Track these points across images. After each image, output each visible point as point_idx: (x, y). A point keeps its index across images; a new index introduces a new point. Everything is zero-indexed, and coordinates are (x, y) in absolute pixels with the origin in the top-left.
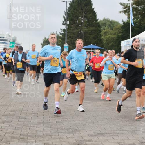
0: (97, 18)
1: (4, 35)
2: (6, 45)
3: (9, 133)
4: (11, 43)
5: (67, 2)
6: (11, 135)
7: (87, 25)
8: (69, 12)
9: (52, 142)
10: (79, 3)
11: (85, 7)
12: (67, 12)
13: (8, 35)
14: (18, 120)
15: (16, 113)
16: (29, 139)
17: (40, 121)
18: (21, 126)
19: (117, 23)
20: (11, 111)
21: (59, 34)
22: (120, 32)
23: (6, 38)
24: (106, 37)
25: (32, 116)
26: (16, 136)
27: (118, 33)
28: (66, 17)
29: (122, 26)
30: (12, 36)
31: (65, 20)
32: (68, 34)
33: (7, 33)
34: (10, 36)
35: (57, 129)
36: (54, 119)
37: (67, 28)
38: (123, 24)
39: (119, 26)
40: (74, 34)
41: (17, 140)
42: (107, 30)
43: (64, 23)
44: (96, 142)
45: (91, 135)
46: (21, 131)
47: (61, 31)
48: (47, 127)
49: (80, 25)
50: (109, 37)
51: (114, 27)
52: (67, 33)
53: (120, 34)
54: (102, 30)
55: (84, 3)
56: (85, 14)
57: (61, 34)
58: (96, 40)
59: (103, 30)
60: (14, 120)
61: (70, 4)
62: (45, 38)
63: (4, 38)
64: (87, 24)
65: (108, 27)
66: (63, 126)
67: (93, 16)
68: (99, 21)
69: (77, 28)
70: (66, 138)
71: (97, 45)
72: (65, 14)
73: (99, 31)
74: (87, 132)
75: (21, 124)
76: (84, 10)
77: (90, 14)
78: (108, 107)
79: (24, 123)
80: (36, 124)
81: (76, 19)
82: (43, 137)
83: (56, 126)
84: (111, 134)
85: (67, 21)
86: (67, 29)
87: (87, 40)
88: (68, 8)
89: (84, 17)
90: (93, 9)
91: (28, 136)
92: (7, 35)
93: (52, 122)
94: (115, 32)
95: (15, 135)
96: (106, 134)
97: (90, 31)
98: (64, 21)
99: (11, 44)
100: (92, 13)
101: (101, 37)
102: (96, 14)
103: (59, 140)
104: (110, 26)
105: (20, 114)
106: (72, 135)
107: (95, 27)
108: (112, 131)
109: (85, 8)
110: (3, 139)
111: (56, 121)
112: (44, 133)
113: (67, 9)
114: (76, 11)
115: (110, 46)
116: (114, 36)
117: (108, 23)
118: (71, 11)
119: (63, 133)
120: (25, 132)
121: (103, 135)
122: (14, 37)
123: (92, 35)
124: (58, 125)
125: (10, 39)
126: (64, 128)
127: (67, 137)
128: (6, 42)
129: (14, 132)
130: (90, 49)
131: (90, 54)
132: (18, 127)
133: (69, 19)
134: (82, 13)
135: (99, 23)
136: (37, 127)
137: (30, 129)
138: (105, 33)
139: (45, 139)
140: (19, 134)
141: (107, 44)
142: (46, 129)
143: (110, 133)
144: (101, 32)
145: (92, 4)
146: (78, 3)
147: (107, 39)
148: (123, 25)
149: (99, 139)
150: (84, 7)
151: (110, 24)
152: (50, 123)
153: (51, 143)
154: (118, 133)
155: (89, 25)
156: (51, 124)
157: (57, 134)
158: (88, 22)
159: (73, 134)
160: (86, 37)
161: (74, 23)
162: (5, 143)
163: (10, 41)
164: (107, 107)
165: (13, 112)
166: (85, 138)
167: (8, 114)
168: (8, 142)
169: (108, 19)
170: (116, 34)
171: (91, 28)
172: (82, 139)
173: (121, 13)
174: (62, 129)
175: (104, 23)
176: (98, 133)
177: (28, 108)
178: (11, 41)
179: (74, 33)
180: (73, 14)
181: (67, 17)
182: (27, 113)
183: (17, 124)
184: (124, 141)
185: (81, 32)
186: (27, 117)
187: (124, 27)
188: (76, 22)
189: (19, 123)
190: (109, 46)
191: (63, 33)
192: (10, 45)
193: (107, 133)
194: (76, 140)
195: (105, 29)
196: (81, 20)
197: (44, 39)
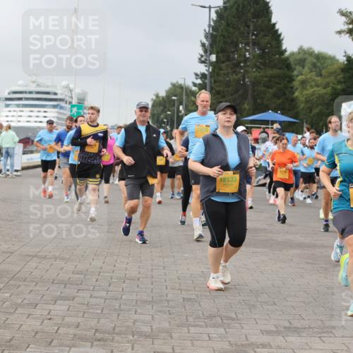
0: (284, 48)
1: (56, 86)
2: (62, 111)
3: (69, 326)
4: (73, 106)
5: (210, 7)
6: (72, 331)
7: (258, 64)
8: (214, 33)
9: (173, 349)
10: (240, 9)
11: (255, 20)
12: (211, 31)
13: (67, 87)
14: (89, 295)
15: (87, 276)
16: (117, 342)
17: (145, 298)
18: (97, 309)
19: (333, 59)
20: (73, 273)
21: (191, 85)
22: (339, 82)
23: (62, 94)
24: (305, 92)
25: (125, 284)
26: (85, 333)
27: (334, 84)
28: (207, 43)
29: (343, 67)
30: (77, 91)
31: (206, 51)
32: (213, 85)
33: (64, 83)
34: (71, 91)
35: (185, 318)
36: (179, 292)
37: (211, 70)
38: (346, 62)
39: (336, 66)
40: (228, 87)
41: (89, 344)
42: (309, 76)
43: (203, 59)
44: (279, 347)
45: (268, 332)
46: (98, 322)
47: (197, 79)
48: (160, 312)
49: (242, 64)
50: (313, 94)
51: (323, 68)
52: (211, 82)
53: (339, 87)
54: (295, 77)
55: (252, 10)
56: (254, 37)
57: (195, 85)
58: (281, 100)
59: (297, 76)
60: (80, 294)
61: (217, 12)
62: (157, 96)
63: (55, 94)
64: (260, 60)
65: (309, 68)
66: (199, 308)
67: (274, 43)
68: (287, 54)
69: (234, 72)
70: (208, 338)
71: (282, 114)
72: (206, 37)
73: (288, 79)
74: (257, 323)
75: (99, 305)
76: (251, 28)
77: (266, 38)
78: (310, 263)
79: (105, 302)
80: (134, 303)
81: (233, 50)
82: (151, 336)
83: (183, 310)
84: (315, 330)
85: (211, 54)
86: (211, 73)
87: (258, 101)
88: (212, 23)
89: (251, 45)
90: (274, 24)
91: (114, 333)
92: (64, 87)
93: (172, 301)
94: (327, 80)
95: (81, 332)
96: (305, 328)
97: (265, 79)
98: (202, 52)
99: (75, 110)
100: (270, 35)
101: (294, 93)
102: (282, 37)
103: (189, 343)
104: (314, 65)
105: (94, 280)
106: (221, 330)
107: (280, 69)
108: (319, 323)
109: (253, 22)
110: (52, 340)
111: (184, 298)
112: (154, 327)
113: (209, 26)
114: (231, 30)
115: (314, 115)
116: (324, 91)
117: (310, 60)
118: (220, 29)
119: (201, 326)
120: (106, 324)
121: (297, 331)
122: (80, 92)
123: (272, 88)
124: (187, 308)
125: (72, 98)
126: (201, 315)
127: (209, 336)
128: (63, 104)
129: (79, 323)
130: (266, 122)
131: (267, 133)
132: (91, 311)
133: (215, 49)
134: (246, 34)
135: (287, 58)
136: (136, 311)
137: (120, 318)
138: (303, 83)
139: (156, 342)
140: (92, 328)
141: (308, 111)
142: (157, 317)
143: (313, 326)
144: (294, 80)
145: (271, 13)
146: (237, 9)
147: (308, 99)
148: (347, 64)
149: (286, 341)
150: (252, 20)
151: (315, 61)
152: (168, 301)
153: (171, 351)
154: (334, 327)
155: (264, 64)
156: (170, 303)
157: (186, 329)
158: (262, 55)
159: (225, 329)
160: (256, 93)
161: (229, 59)
162: (59, 350)
163: (70, 103)
164: (308, 263)
165: (78, 276)
166: (253, 339)
167: (67, 279)
168: (64, 348)
169: (311, 48)
170: (329, 86)
171: (270, 72)
172: (246, 342)
173: (343, 35)
174: (198, 317)
175: (300, 60)
176: (285, 328)
177: (115, 266)
178: (74, 103)
179: (228, 84)
180: (224, 36)
181: (211, 45)
182: (111, 278)
183: (87, 304)
184: (347, 347)
185: (244, 80)
186: (111, 288)
187: (350, 69)
188: (232, 55)
189: (93, 301)
190: (312, 115)
191: (200, 84)
192: (71, 112)
193: (307, 326)
194: (231, 344)
195: (302, 75)
196: (243, 50)
197: (154, 98)
